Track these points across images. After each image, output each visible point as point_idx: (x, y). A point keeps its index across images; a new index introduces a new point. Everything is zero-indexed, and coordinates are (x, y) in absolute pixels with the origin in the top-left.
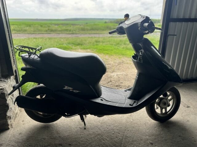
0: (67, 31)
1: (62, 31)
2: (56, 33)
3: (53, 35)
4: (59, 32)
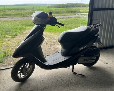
0: (19, 15)
1: (15, 15)
2: (10, 17)
3: (9, 18)
4: (13, 16)
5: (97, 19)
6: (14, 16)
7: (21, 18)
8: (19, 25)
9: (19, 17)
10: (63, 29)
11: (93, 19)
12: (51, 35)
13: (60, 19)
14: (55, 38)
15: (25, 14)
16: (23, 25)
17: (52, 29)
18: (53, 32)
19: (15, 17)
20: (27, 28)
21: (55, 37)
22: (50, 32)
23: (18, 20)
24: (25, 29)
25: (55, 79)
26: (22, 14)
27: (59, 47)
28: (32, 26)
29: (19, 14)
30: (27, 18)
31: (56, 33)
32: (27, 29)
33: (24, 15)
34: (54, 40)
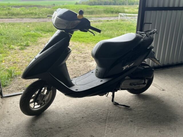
0: (32, 15)
1: (26, 15)
2: (19, 18)
3: (16, 19)
4: (22, 16)
5: (151, 23)
6: (24, 16)
7: (35, 19)
8: (31, 31)
9: (32, 18)
10: (99, 38)
11: (144, 22)
12: (80, 47)
13: (95, 23)
14: (87, 52)
15: (41, 14)
16: (37, 30)
17: (82, 38)
18: (83, 42)
19: (25, 18)
20: (43, 35)
21: (86, 50)
22: (79, 41)
23: (30, 23)
24: (41, 36)
25: (86, 111)
26: (36, 14)
27: (93, 65)
28: (51, 33)
29: (32, 13)
30: (45, 20)
31: (88, 43)
32: (44, 37)
33: (39, 16)
34: (85, 54)
